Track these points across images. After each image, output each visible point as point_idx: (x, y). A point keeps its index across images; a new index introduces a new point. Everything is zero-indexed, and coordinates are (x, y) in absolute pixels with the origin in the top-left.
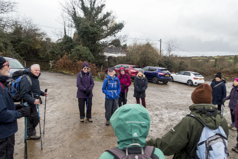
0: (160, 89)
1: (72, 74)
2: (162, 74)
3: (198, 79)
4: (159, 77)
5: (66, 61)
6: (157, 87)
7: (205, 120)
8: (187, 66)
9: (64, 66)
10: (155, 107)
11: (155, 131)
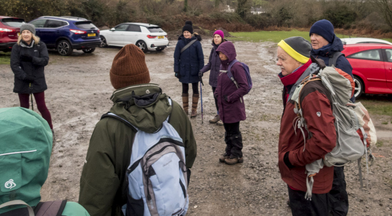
0: (78, 66)
2: (80, 32)
3: (157, 38)
4: (72, 40)
6: (71, 63)
7: (136, 117)
8: (133, 12)
10: (66, 111)
11: (69, 164)
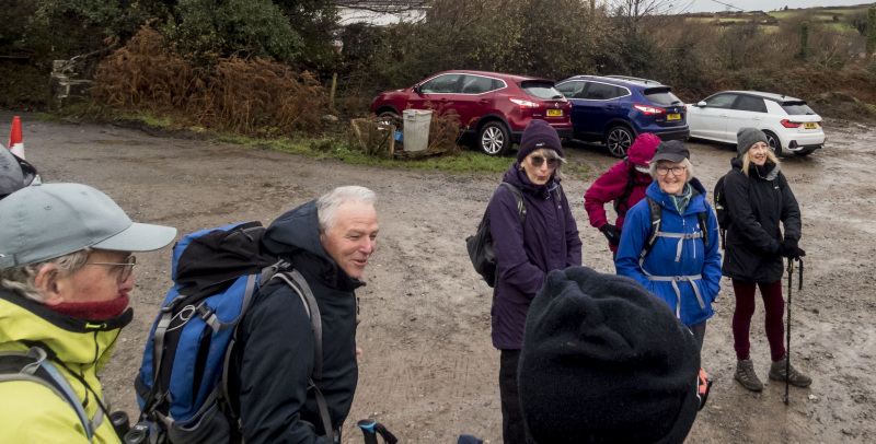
1: (192, 128)
2: (653, 111)
4: (636, 127)
5: (152, 59)
9: (143, 87)
